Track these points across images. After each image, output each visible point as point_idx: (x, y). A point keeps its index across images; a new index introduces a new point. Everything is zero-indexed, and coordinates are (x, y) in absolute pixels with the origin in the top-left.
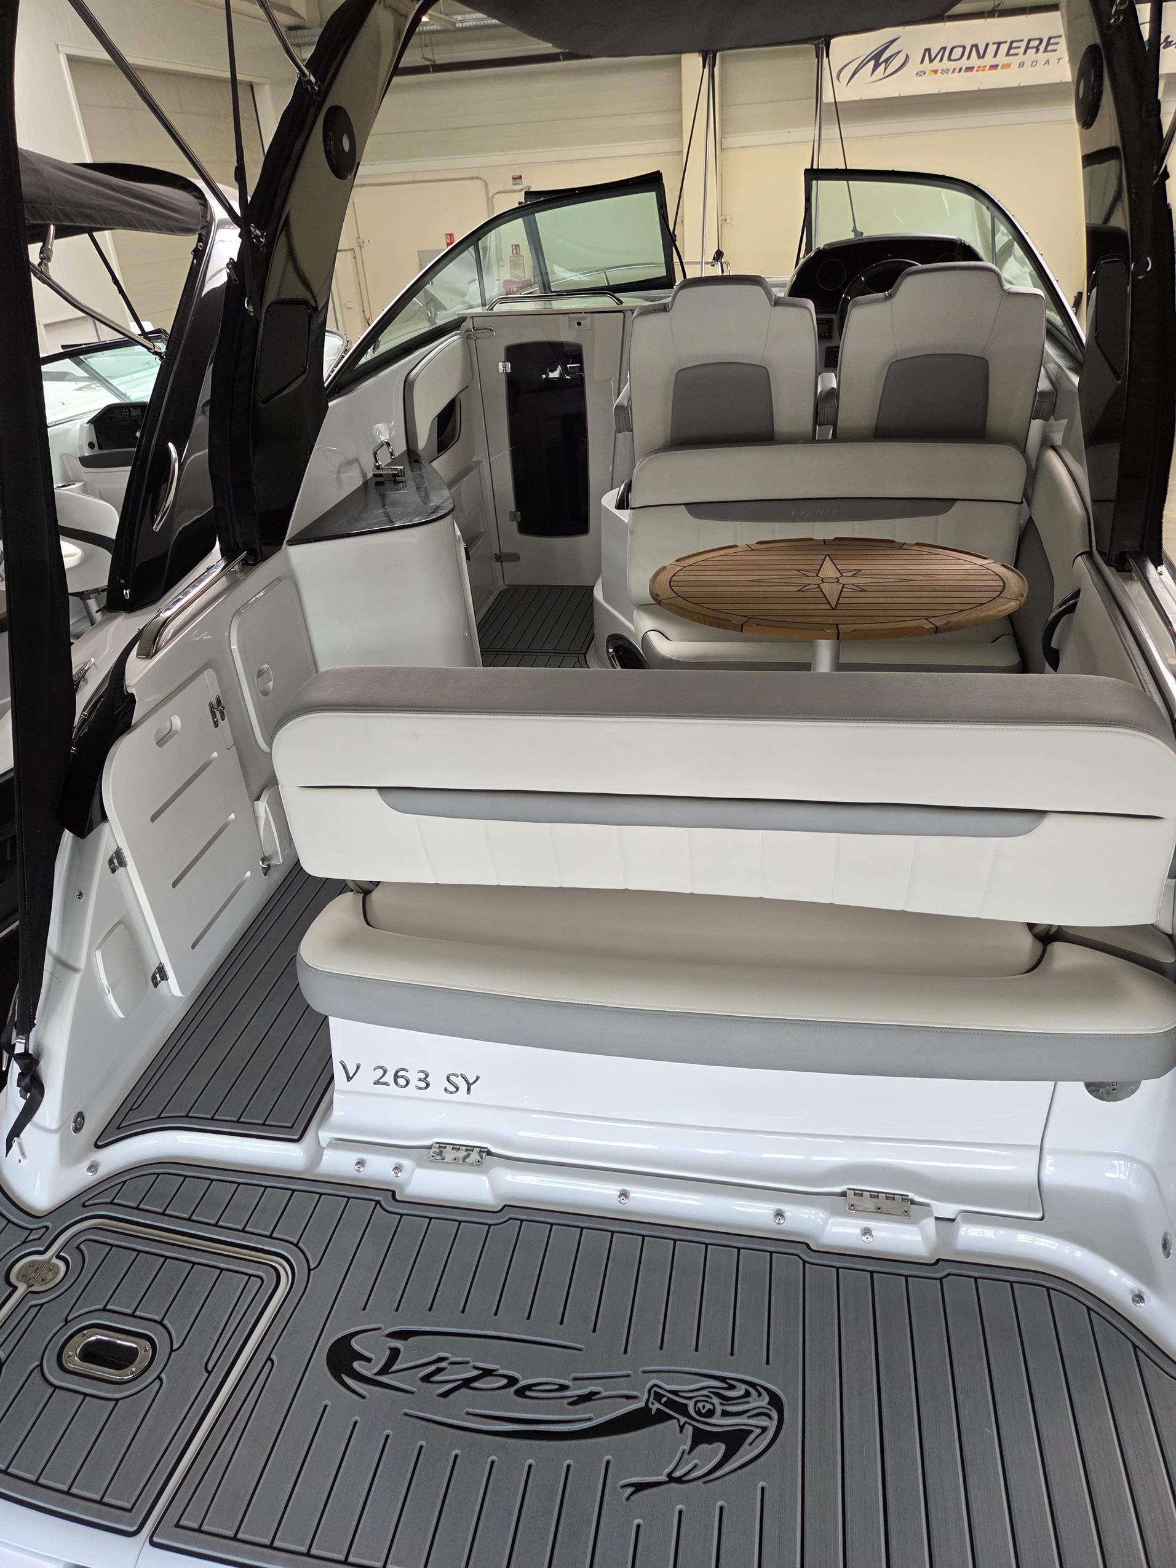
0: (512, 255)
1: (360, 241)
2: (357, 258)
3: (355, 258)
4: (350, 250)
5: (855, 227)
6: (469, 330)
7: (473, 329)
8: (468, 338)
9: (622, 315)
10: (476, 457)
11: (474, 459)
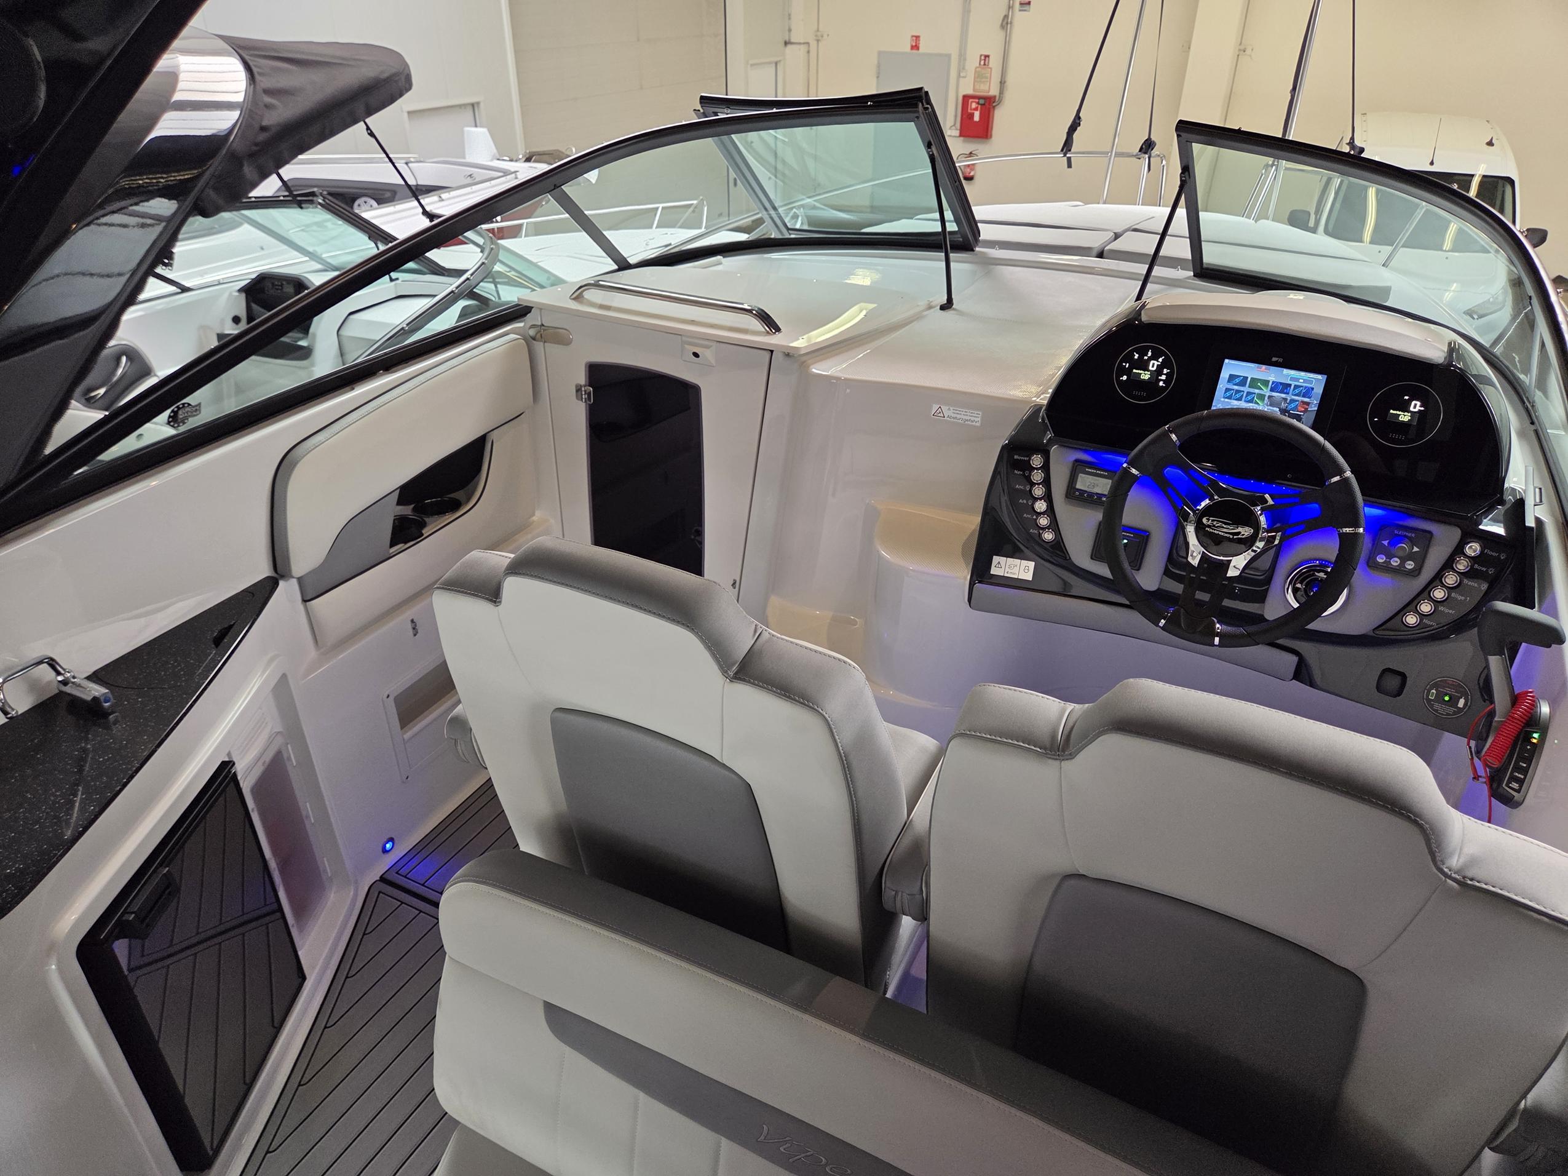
0: (978, 65)
1: (819, 34)
2: (811, 54)
3: (808, 52)
4: (804, 43)
5: (1352, 138)
6: (537, 326)
7: (543, 325)
8: (534, 339)
9: (767, 355)
10: (538, 516)
11: (535, 518)
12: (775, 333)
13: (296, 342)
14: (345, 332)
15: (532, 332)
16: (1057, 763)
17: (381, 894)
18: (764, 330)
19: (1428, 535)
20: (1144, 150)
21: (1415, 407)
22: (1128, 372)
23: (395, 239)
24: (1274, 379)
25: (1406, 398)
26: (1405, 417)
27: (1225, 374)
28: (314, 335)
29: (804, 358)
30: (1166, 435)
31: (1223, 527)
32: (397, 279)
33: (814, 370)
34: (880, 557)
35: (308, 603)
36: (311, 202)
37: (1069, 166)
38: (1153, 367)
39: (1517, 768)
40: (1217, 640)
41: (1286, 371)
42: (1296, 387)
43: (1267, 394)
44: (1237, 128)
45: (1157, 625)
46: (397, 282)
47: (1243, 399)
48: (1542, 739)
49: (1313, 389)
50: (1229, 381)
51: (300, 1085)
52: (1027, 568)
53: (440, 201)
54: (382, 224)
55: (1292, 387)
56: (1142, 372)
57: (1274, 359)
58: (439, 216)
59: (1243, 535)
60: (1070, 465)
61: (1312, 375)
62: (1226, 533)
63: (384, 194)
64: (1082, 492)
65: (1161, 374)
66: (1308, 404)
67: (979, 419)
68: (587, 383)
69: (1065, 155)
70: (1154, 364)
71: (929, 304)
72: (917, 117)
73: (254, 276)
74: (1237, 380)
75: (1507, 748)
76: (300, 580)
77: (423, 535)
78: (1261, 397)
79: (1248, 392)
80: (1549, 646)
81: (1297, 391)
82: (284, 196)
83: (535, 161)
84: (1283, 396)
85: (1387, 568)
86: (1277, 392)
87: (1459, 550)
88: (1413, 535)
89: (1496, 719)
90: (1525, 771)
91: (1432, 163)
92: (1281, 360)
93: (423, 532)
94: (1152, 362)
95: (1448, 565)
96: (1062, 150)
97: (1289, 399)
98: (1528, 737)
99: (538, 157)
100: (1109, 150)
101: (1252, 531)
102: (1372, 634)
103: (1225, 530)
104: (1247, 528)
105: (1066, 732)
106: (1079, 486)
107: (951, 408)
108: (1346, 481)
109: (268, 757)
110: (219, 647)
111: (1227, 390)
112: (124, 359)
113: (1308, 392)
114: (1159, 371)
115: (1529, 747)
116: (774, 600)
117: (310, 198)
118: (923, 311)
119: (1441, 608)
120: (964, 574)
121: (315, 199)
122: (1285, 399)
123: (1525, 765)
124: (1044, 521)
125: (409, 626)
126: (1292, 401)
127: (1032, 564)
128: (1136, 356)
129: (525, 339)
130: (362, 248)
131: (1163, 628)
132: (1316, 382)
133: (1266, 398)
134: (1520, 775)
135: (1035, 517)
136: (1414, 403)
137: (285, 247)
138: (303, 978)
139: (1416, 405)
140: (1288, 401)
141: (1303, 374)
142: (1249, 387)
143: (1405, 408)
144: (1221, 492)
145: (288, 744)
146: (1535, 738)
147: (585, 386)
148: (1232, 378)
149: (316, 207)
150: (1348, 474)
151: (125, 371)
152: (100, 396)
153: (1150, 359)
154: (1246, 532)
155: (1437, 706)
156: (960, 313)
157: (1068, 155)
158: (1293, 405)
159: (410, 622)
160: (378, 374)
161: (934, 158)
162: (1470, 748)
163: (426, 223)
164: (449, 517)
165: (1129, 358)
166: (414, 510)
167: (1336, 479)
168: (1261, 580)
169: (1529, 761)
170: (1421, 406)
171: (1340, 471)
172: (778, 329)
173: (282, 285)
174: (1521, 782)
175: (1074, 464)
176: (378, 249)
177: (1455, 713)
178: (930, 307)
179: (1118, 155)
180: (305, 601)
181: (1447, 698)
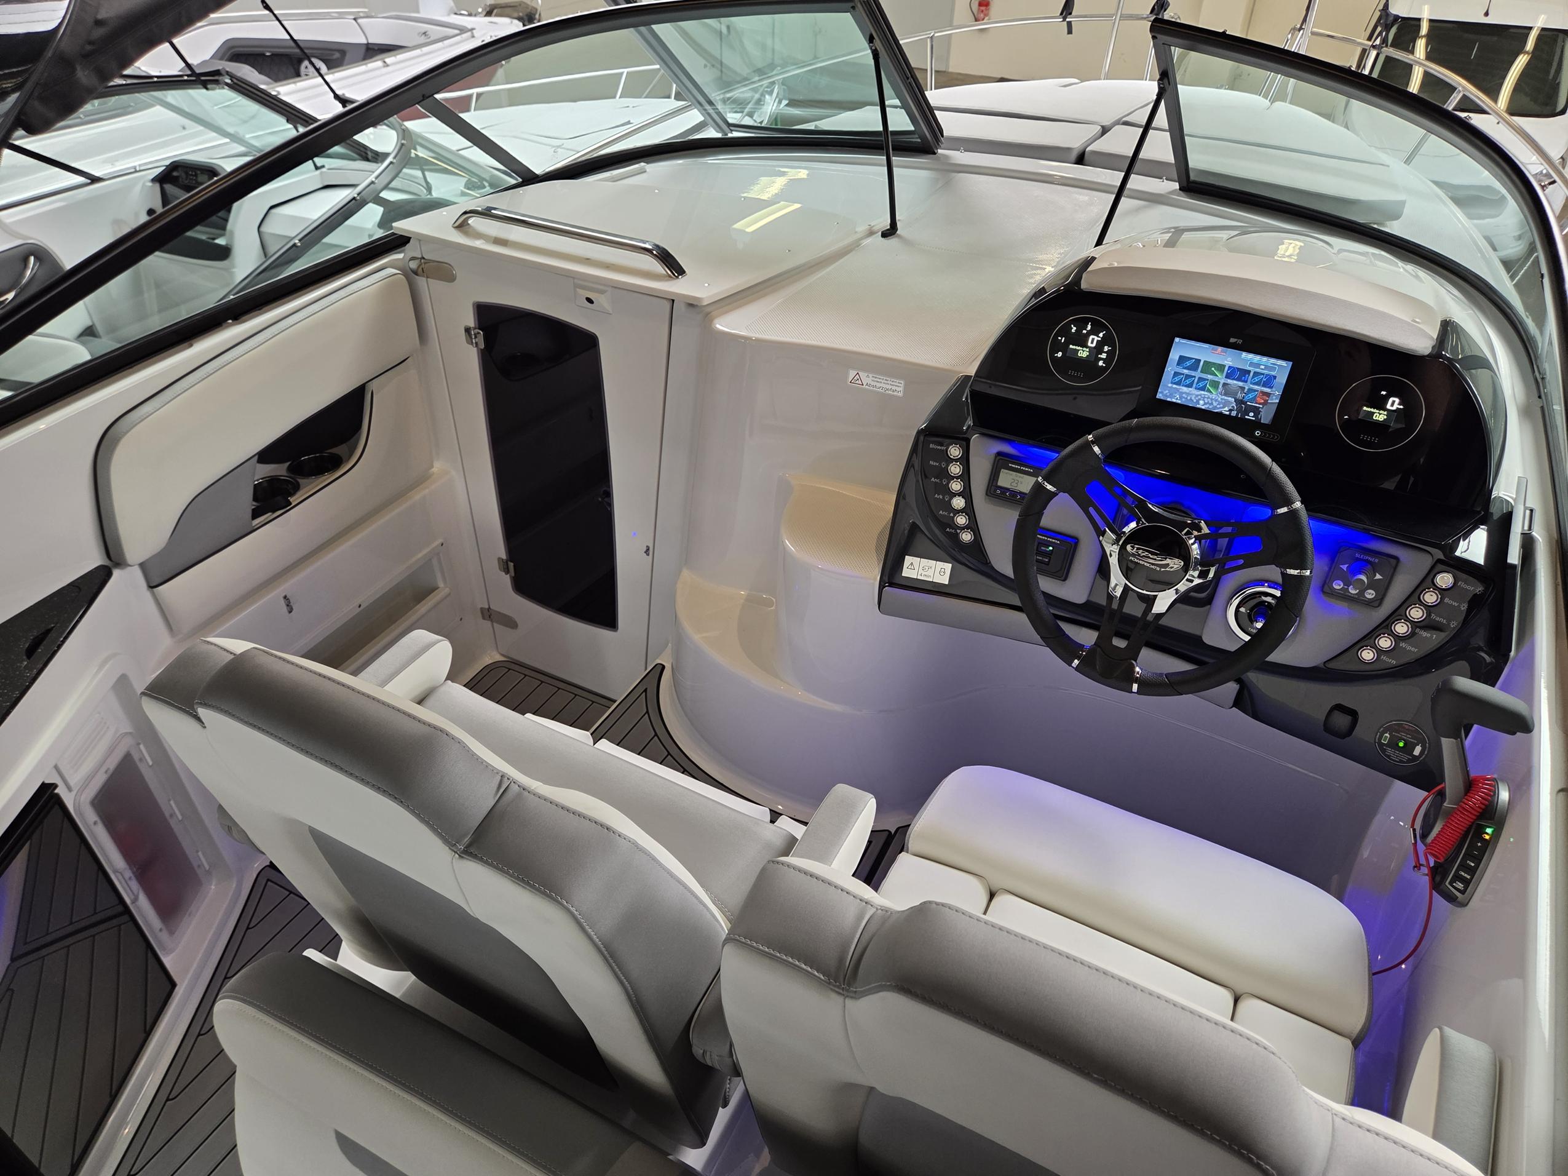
6: (418, 258)
7: (424, 258)
8: (416, 273)
9: (668, 305)
10: (437, 466)
11: (435, 470)
12: (677, 277)
13: (214, 239)
14: (267, 228)
15: (413, 265)
16: (840, 999)
17: (269, 883)
18: (665, 273)
19: (1393, 562)
20: (1155, 12)
21: (1392, 405)
22: (1064, 348)
23: (315, 120)
24: (1231, 364)
25: (1384, 393)
26: (1380, 416)
27: (1174, 356)
28: (232, 233)
29: (709, 309)
30: (1088, 446)
31: (1149, 557)
32: (323, 167)
33: (718, 326)
34: (785, 548)
35: (155, 590)
36: (217, 82)
37: (1070, 32)
38: (1092, 343)
39: (1463, 866)
40: (1135, 687)
41: (1244, 355)
42: (1256, 374)
43: (1222, 381)
44: (1221, 31)
45: (1070, 665)
46: (324, 170)
47: (1194, 386)
48: (1497, 835)
49: (1275, 377)
50: (1179, 364)
51: (168, 1100)
52: (942, 572)
53: (384, 67)
54: (300, 101)
55: (1251, 374)
56: (1079, 348)
57: (1232, 340)
58: (352, 102)
59: (1172, 568)
60: (993, 457)
61: (1273, 361)
62: (1153, 564)
63: (333, 55)
64: (1004, 490)
65: (1102, 352)
66: (1268, 395)
67: (901, 389)
68: (477, 326)
69: (1064, 20)
70: (1093, 339)
71: (870, 229)
72: (853, 8)
73: (168, 163)
74: (1188, 364)
75: (1457, 839)
76: (142, 565)
77: (291, 504)
78: (1215, 384)
79: (1199, 378)
80: (1514, 733)
81: (1256, 379)
82: (188, 76)
83: (497, 15)
84: (1241, 384)
85: (1344, 596)
86: (1233, 379)
87: (1427, 581)
88: (1377, 561)
89: (1445, 804)
90: (1472, 871)
91: (1487, 14)
92: (1240, 342)
93: (291, 499)
94: (1092, 337)
95: (1414, 597)
96: (1061, 14)
97: (1247, 388)
98: (1480, 831)
99: (500, 10)
100: (1113, 12)
101: (1182, 563)
102: (1322, 666)
103: (1151, 561)
104: (1176, 561)
105: (859, 949)
106: (1000, 483)
107: (870, 375)
108: (1293, 513)
109: (112, 763)
110: (32, 659)
111: (1176, 374)
112: (32, 259)
113: (1269, 381)
114: (1099, 348)
115: (1479, 844)
116: (686, 573)
117: (216, 78)
118: (862, 239)
119: (1403, 645)
120: (873, 574)
121: (221, 78)
122: (1242, 388)
123: (1473, 865)
124: (961, 520)
125: (283, 602)
126: (1251, 390)
127: (948, 567)
128: (1074, 329)
129: (405, 273)
130: (280, 131)
131: (1077, 669)
132: (1280, 369)
133: (1220, 386)
134: (1466, 875)
135: (952, 515)
136: (1391, 400)
137: (202, 128)
138: (173, 985)
139: (1394, 402)
140: (1246, 390)
141: (1265, 359)
142: (1201, 372)
143: (1381, 406)
144: (1151, 516)
145: (139, 744)
146: (1487, 834)
147: (475, 328)
148: (1182, 360)
149: (223, 88)
150: (1298, 505)
151: (34, 271)
152: (8, 301)
153: (1089, 333)
154: (1175, 564)
155: (1389, 751)
156: (906, 241)
157: (1068, 20)
158: (1251, 396)
159: (282, 599)
160: (224, 325)
161: (878, 54)
162: (1414, 830)
163: (338, 109)
164: (328, 478)
165: (1065, 331)
166: (289, 469)
167: (1284, 510)
168: (1201, 599)
169: (1478, 860)
170: (1399, 404)
171: (1288, 502)
172: (681, 272)
173: (196, 175)
174: (1467, 883)
175: (996, 457)
176: (298, 131)
177: (1409, 761)
178: (871, 233)
179: (1124, 17)
180: (152, 587)
181: (1401, 744)
